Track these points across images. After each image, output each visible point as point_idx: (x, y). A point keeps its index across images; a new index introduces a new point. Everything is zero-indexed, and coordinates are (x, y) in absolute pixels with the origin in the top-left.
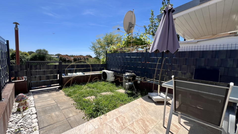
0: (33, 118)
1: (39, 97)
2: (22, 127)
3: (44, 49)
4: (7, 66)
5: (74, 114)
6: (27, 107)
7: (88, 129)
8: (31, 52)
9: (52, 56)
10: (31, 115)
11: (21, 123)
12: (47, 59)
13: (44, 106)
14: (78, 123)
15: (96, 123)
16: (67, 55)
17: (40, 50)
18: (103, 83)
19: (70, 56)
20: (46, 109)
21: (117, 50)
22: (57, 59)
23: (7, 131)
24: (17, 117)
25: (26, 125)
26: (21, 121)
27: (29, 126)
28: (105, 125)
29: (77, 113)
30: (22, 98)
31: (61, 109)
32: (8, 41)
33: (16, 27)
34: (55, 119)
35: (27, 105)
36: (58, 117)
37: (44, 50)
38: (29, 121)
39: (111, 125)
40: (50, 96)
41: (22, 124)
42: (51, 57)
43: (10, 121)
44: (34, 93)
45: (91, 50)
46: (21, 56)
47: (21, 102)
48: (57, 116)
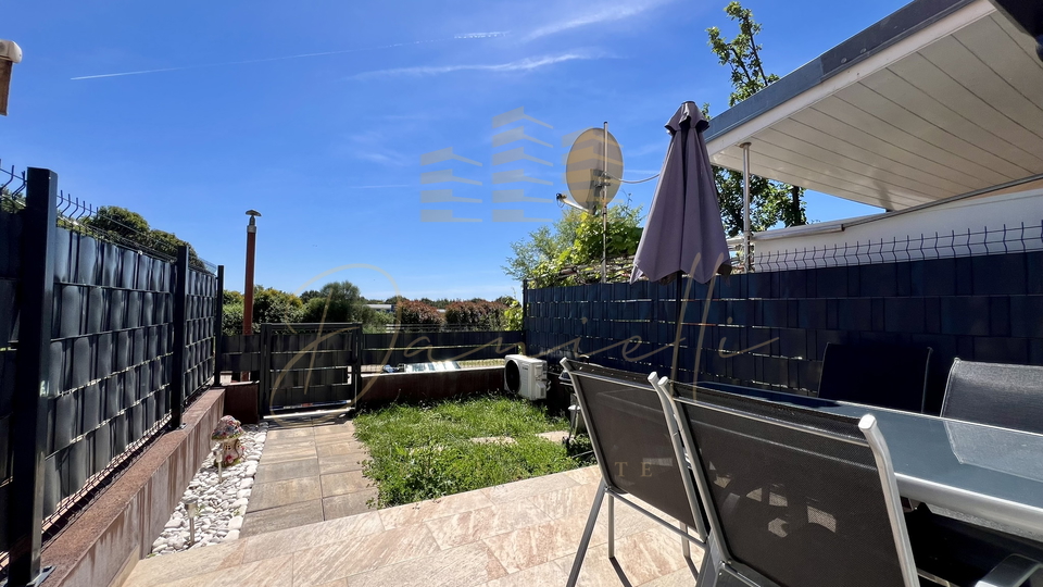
0: (243, 485)
1: (280, 437)
2: (210, 505)
3: (347, 283)
4: (212, 339)
5: (350, 488)
6: (239, 458)
7: (363, 528)
8: (310, 292)
9: (372, 306)
10: (241, 478)
11: (212, 494)
13: (281, 459)
14: (347, 511)
15: (394, 517)
16: (427, 300)
17: (335, 287)
18: (503, 403)
19: (439, 302)
20: (282, 470)
21: (560, 274)
22: (387, 315)
23: (178, 508)
24: (208, 480)
25: (220, 500)
26: (212, 490)
27: (227, 505)
28: (417, 525)
29: (359, 486)
30: (229, 429)
31: (322, 472)
32: (221, 269)
33: (252, 222)
34: (295, 495)
35: (240, 452)
36: (302, 491)
37: (348, 286)
38: (231, 491)
39: (433, 528)
40: (310, 435)
41: (214, 496)
42: (367, 310)
43: (191, 488)
44: (273, 424)
46: (278, 307)
47: (226, 441)
48: (302, 489)
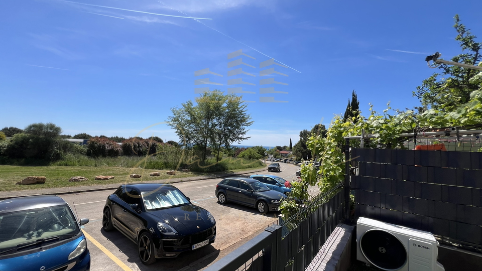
3: (51, 124)
8: (11, 128)
9: (70, 140)
12: (57, 149)
17: (40, 127)
22: (82, 147)
45: (170, 126)
